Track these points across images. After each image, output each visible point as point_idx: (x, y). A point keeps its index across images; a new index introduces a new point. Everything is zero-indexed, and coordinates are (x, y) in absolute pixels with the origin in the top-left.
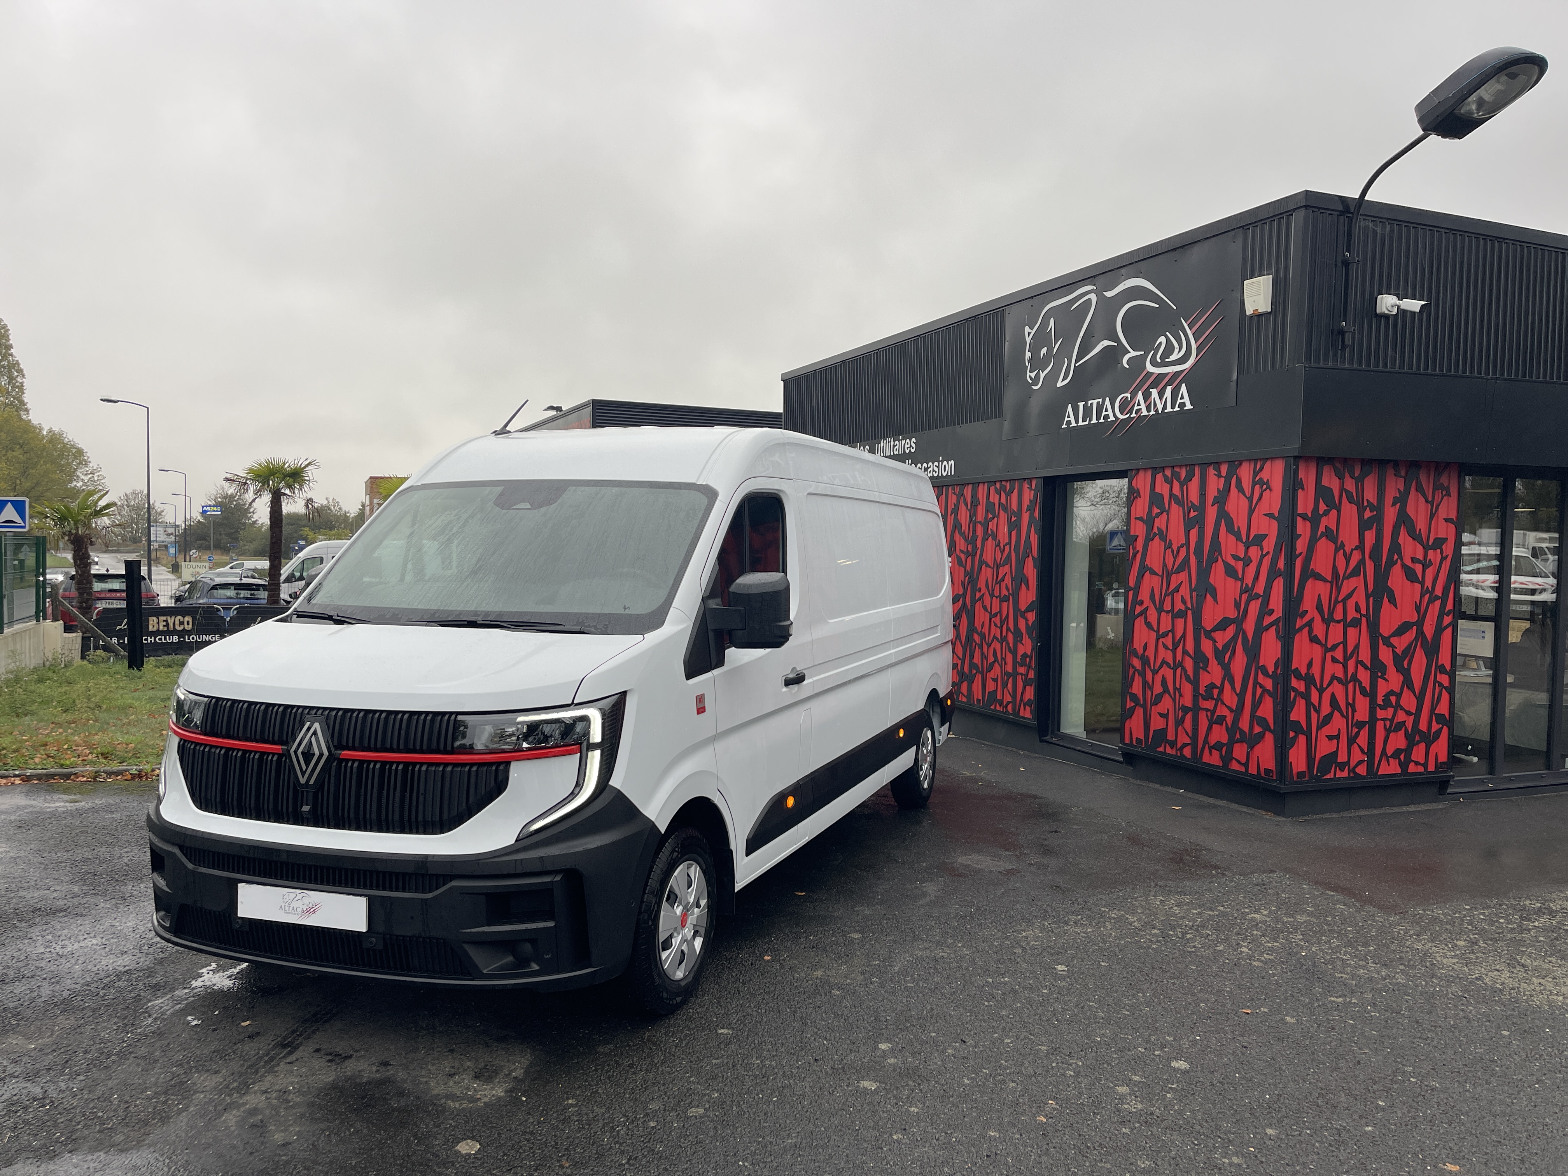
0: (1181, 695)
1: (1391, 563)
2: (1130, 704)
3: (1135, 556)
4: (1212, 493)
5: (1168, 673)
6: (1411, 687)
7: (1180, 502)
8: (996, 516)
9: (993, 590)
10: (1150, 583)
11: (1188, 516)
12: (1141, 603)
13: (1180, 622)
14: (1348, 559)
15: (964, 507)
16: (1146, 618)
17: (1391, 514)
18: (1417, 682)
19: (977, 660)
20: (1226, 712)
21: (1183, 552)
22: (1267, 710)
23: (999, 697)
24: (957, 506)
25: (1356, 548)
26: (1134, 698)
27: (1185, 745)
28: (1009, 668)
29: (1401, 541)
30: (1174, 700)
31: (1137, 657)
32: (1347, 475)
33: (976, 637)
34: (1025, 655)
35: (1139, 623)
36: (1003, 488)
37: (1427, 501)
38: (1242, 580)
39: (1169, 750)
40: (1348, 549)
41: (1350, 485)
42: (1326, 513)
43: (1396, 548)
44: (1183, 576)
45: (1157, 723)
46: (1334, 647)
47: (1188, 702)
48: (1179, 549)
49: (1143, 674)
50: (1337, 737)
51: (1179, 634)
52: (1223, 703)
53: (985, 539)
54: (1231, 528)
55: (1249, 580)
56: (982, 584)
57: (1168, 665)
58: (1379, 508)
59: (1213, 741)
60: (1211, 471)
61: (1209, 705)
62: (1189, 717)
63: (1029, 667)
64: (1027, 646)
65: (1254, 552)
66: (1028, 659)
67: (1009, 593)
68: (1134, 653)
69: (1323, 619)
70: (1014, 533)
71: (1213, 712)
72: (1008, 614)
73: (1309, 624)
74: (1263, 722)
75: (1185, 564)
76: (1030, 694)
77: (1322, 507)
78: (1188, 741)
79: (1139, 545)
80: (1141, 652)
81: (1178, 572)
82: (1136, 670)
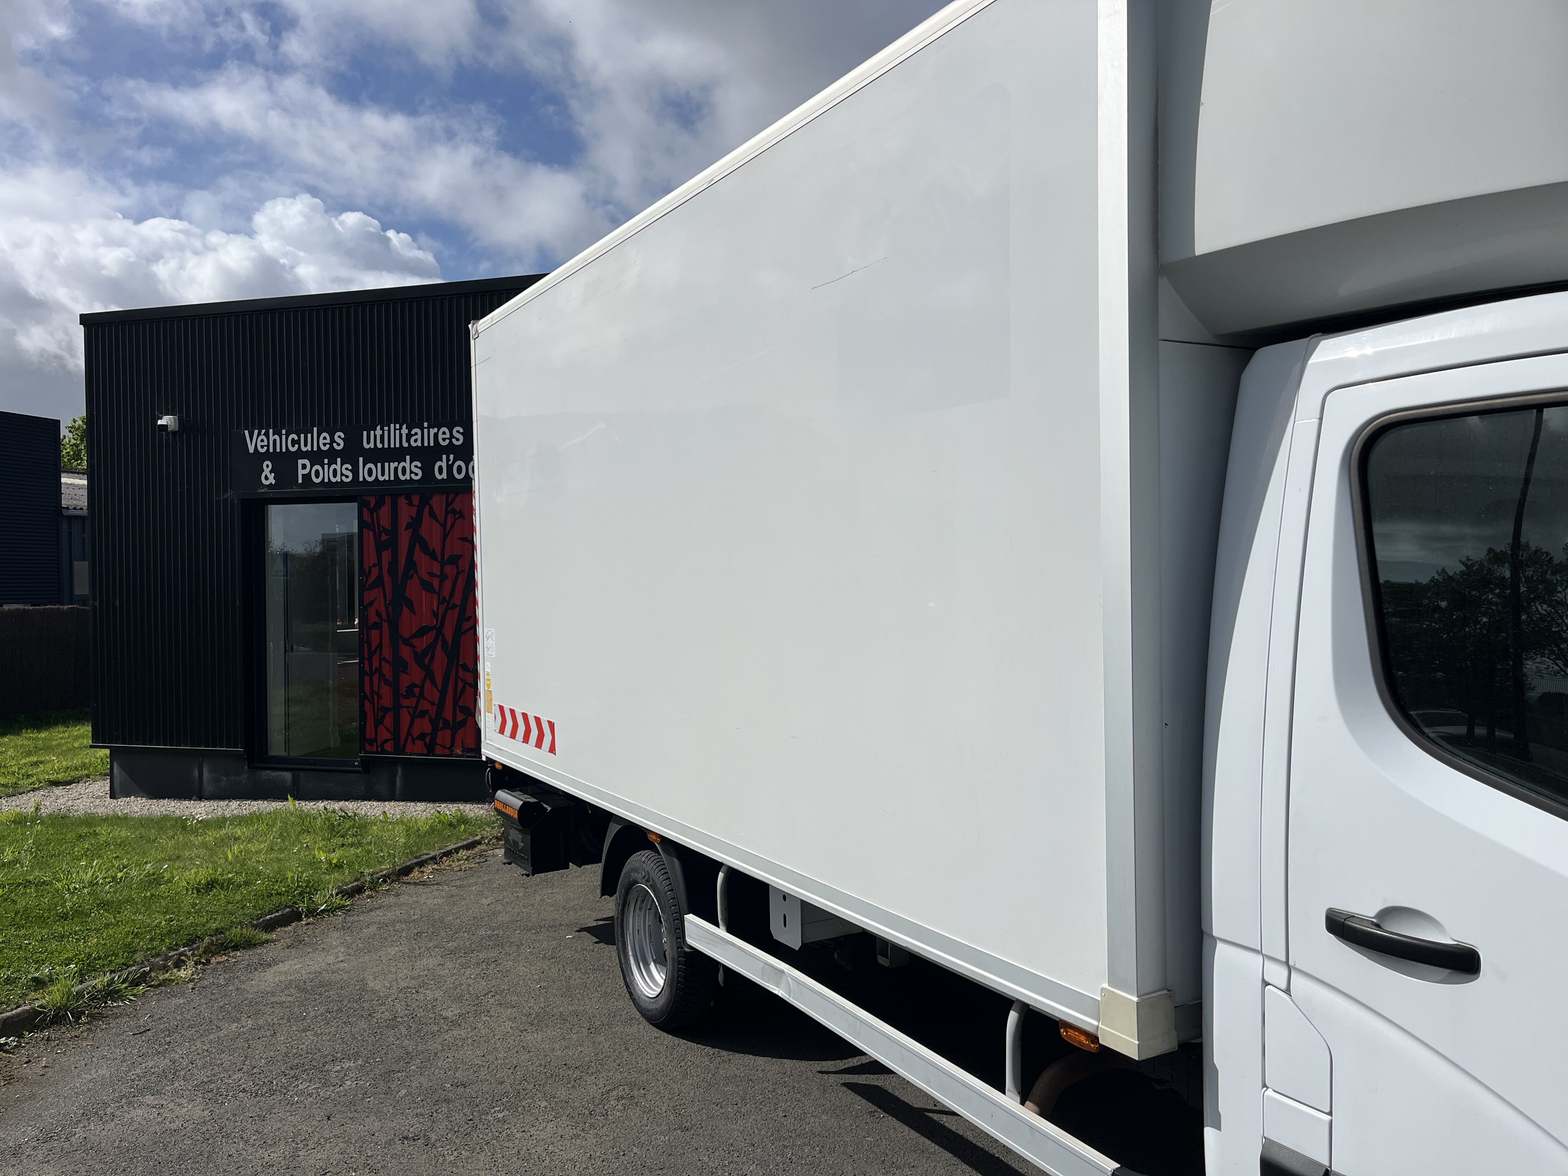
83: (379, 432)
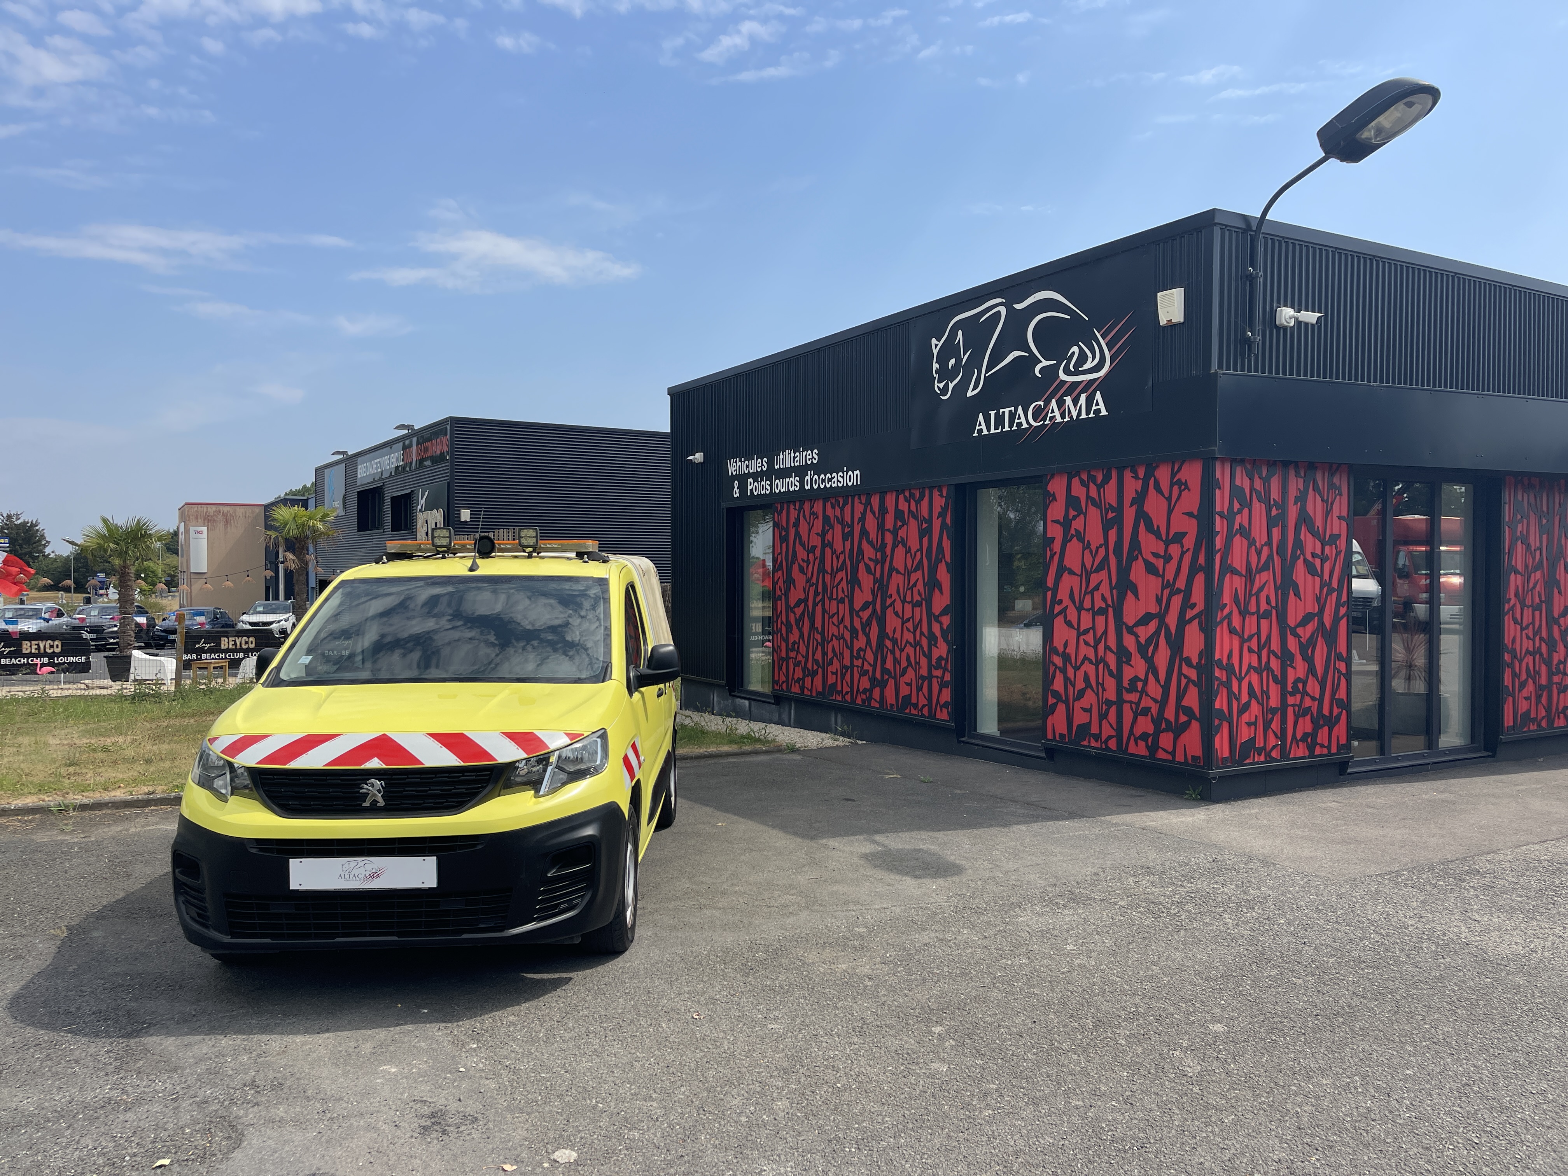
0: (1104, 690)
1: (1295, 558)
2: (1051, 701)
3: (1052, 557)
4: (1129, 494)
5: (1090, 669)
6: (1315, 675)
7: (1097, 504)
8: (905, 523)
9: (905, 597)
10: (1068, 582)
11: (1106, 517)
12: (1061, 602)
13: (1100, 620)
14: (1259, 553)
15: (872, 515)
16: (1065, 617)
17: (1293, 512)
18: (1319, 669)
19: (889, 665)
20: (1151, 704)
21: (1102, 552)
22: (1192, 699)
23: (914, 700)
24: (864, 515)
25: (1265, 544)
26: (1056, 694)
27: (1110, 737)
28: (924, 672)
29: (1302, 537)
30: (1097, 694)
31: (1058, 654)
32: (1256, 476)
33: (888, 643)
34: (940, 658)
35: (1059, 622)
36: (912, 495)
37: (1322, 500)
38: (1163, 576)
39: (1093, 744)
40: (1258, 544)
41: (1258, 484)
42: (1240, 511)
43: (1298, 544)
44: (1103, 575)
45: (1080, 718)
46: (1251, 637)
47: (1111, 695)
48: (1097, 549)
49: (1064, 671)
50: (1255, 724)
51: (1100, 630)
52: (1147, 695)
53: (894, 546)
54: (1150, 528)
55: (1170, 576)
56: (892, 590)
57: (1091, 662)
58: (1282, 506)
59: (1138, 731)
60: (1128, 475)
61: (1133, 697)
62: (1113, 709)
63: (945, 670)
64: (942, 650)
65: (1175, 550)
66: (943, 662)
67: (922, 599)
68: (1055, 651)
69: (1240, 613)
70: (925, 540)
71: (1138, 704)
72: (921, 620)
73: (1229, 617)
74: (1188, 711)
75: (1104, 564)
76: (946, 695)
77: (1236, 506)
78: (1114, 733)
79: (1057, 546)
80: (1061, 649)
81: (1097, 570)
82: (1056, 667)
83: (781, 456)
